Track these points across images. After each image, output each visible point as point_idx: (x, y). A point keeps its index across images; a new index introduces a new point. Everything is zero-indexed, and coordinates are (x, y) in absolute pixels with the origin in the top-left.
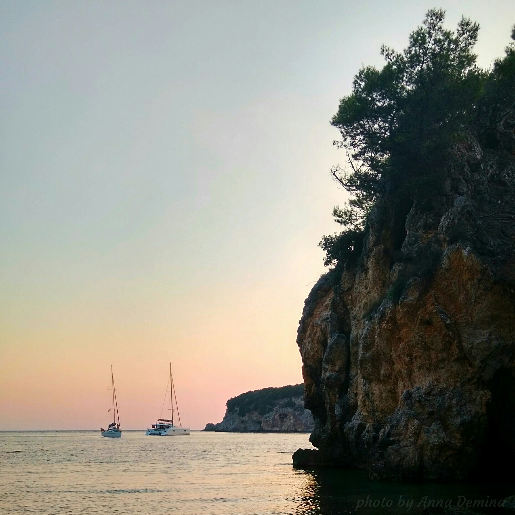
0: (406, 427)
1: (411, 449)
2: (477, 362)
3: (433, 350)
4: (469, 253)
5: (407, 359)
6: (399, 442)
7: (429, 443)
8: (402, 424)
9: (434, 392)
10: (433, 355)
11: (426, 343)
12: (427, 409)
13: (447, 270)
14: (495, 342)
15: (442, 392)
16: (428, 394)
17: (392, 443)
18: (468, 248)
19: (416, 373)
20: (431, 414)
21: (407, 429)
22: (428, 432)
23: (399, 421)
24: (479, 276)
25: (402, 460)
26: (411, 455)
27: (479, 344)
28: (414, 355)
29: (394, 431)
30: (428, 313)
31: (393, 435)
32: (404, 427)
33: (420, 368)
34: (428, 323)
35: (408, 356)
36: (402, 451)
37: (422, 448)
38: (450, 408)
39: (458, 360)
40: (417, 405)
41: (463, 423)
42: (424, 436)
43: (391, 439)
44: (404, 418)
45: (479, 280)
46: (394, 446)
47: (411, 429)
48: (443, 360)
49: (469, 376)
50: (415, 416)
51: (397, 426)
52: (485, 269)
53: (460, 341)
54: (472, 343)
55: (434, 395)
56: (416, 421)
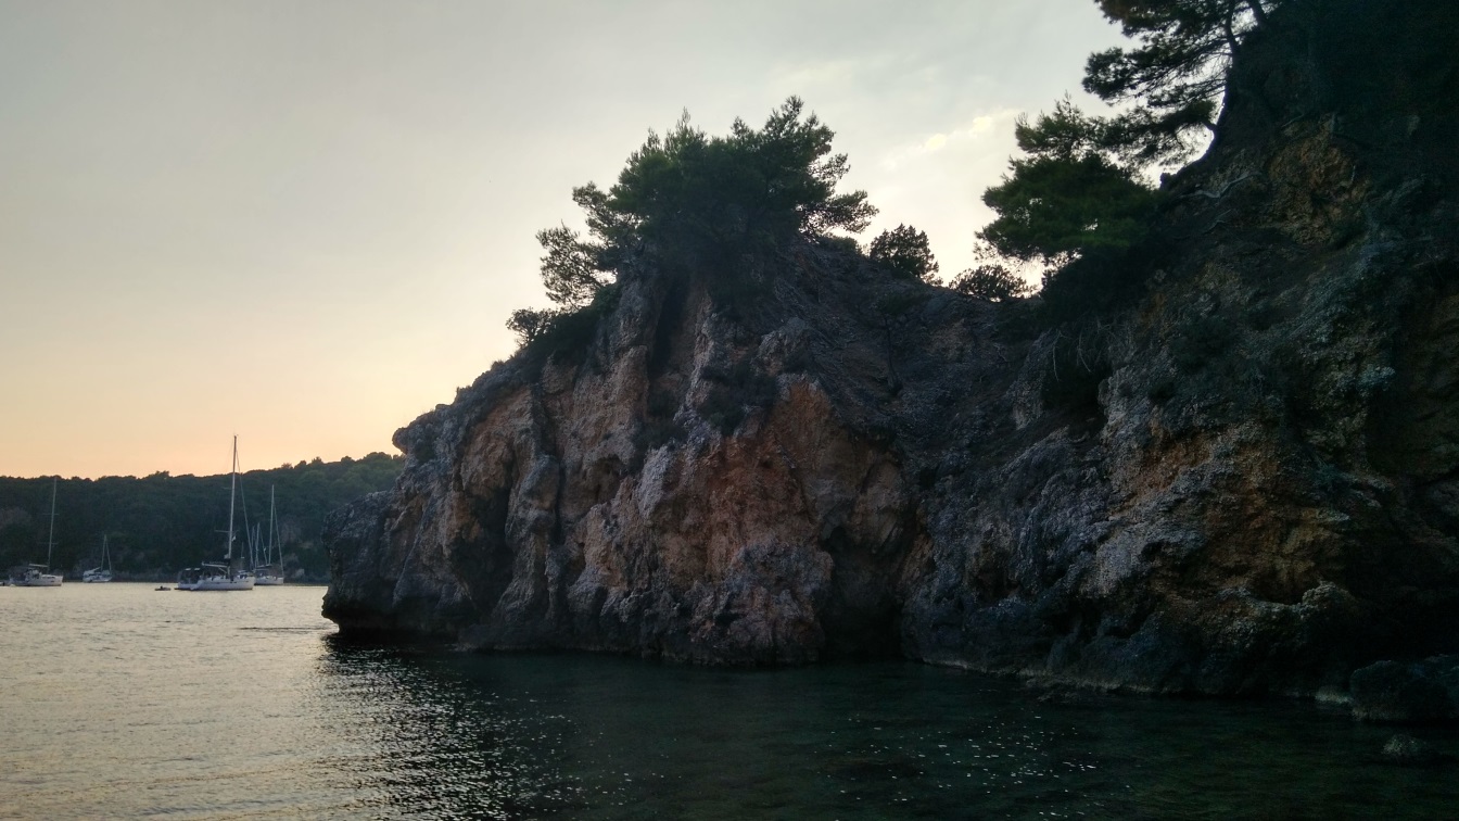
0: (752, 595)
1: (762, 625)
2: (819, 518)
3: (773, 499)
4: (819, 388)
5: (737, 508)
6: (745, 616)
7: (784, 618)
8: (746, 592)
9: (777, 552)
10: (773, 504)
11: (765, 489)
12: (776, 575)
13: (787, 403)
14: (837, 496)
15: (787, 553)
16: (771, 554)
17: (736, 617)
18: (817, 382)
19: (749, 525)
20: (779, 580)
21: (753, 599)
22: (779, 603)
23: (740, 587)
24: (826, 417)
25: (753, 638)
26: (763, 634)
27: (822, 496)
28: (749, 503)
29: (735, 602)
30: (769, 454)
31: (735, 607)
32: (748, 596)
33: (756, 521)
34: (766, 465)
35: (738, 503)
36: (752, 628)
37: (774, 624)
38: (798, 573)
39: (799, 514)
40: (760, 568)
41: (814, 592)
42: (776, 608)
43: (733, 611)
44: (746, 585)
45: (827, 421)
46: (741, 621)
47: (759, 600)
48: (784, 512)
49: (810, 534)
50: (760, 582)
51: (738, 595)
52: (834, 409)
53: (803, 492)
54: (815, 495)
55: (778, 556)
56: (763, 589)
